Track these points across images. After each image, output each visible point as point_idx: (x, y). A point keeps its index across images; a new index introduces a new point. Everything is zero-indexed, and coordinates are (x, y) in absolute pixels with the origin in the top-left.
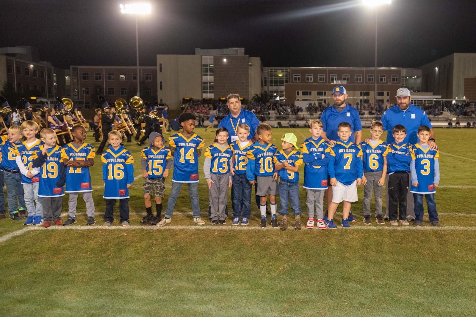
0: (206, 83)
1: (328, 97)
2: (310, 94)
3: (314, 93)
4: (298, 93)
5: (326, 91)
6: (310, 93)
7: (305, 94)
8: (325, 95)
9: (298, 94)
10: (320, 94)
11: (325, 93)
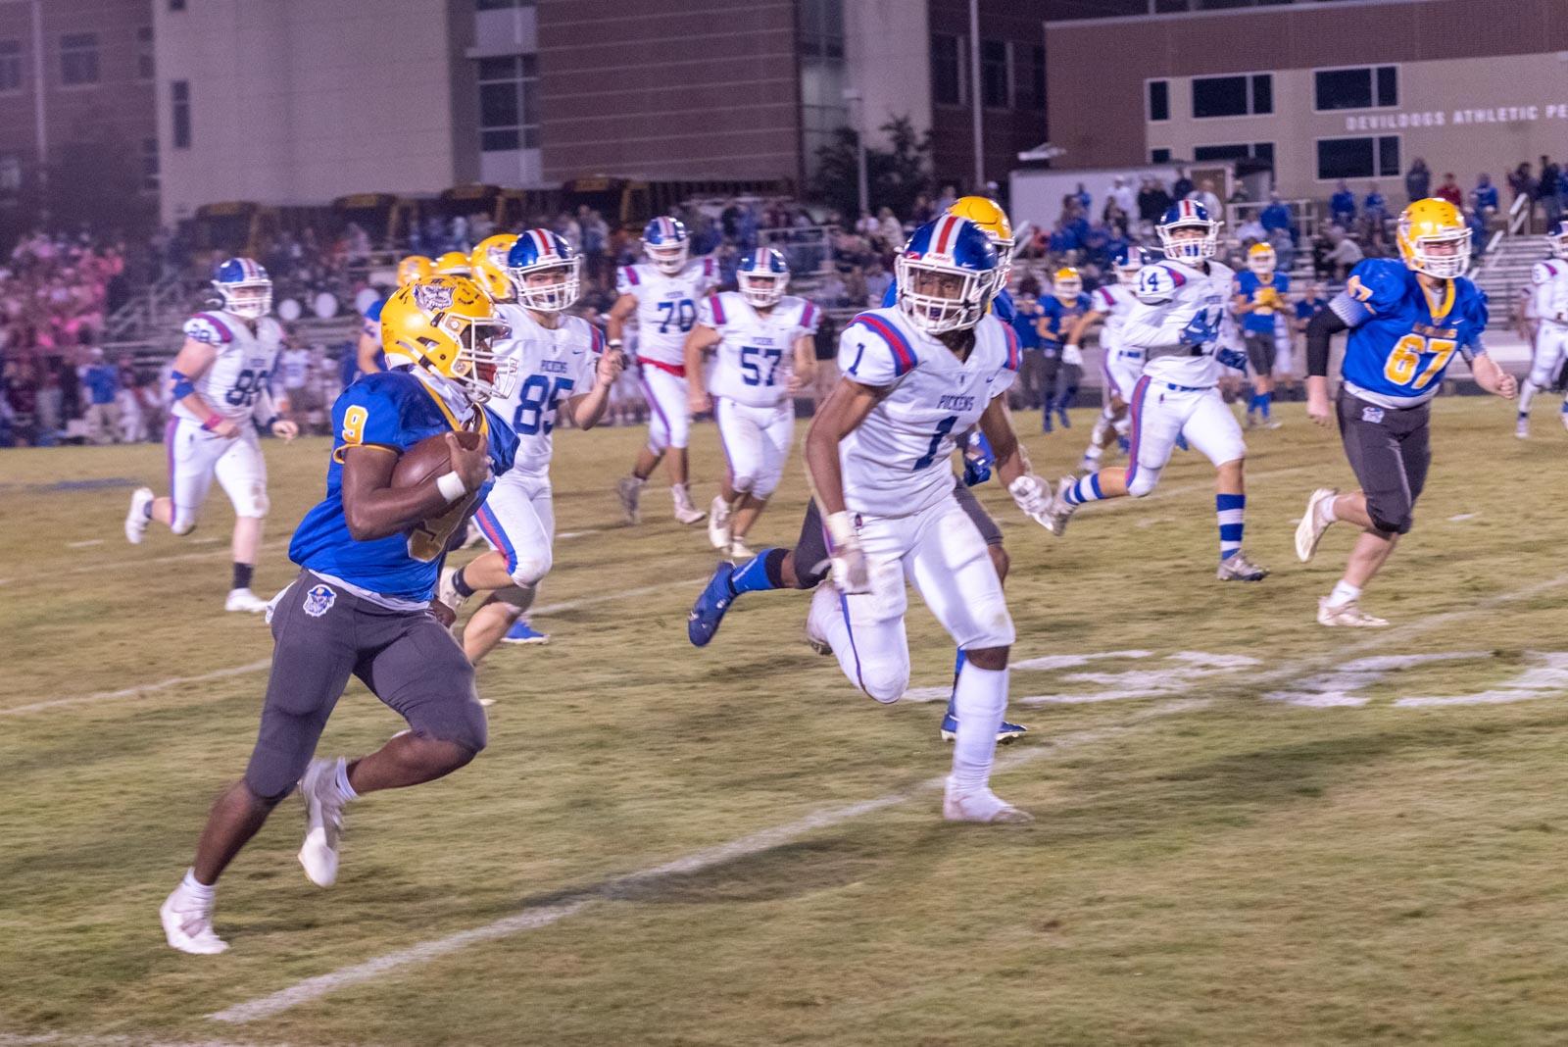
0: (500, 64)
1: (1416, 120)
2: (1264, 105)
3: (1293, 86)
4: (1160, 94)
5: (1400, 66)
6: (1263, 85)
7: (1213, 99)
8: (1389, 97)
9: (1160, 111)
10: (1339, 91)
11: (1388, 77)
